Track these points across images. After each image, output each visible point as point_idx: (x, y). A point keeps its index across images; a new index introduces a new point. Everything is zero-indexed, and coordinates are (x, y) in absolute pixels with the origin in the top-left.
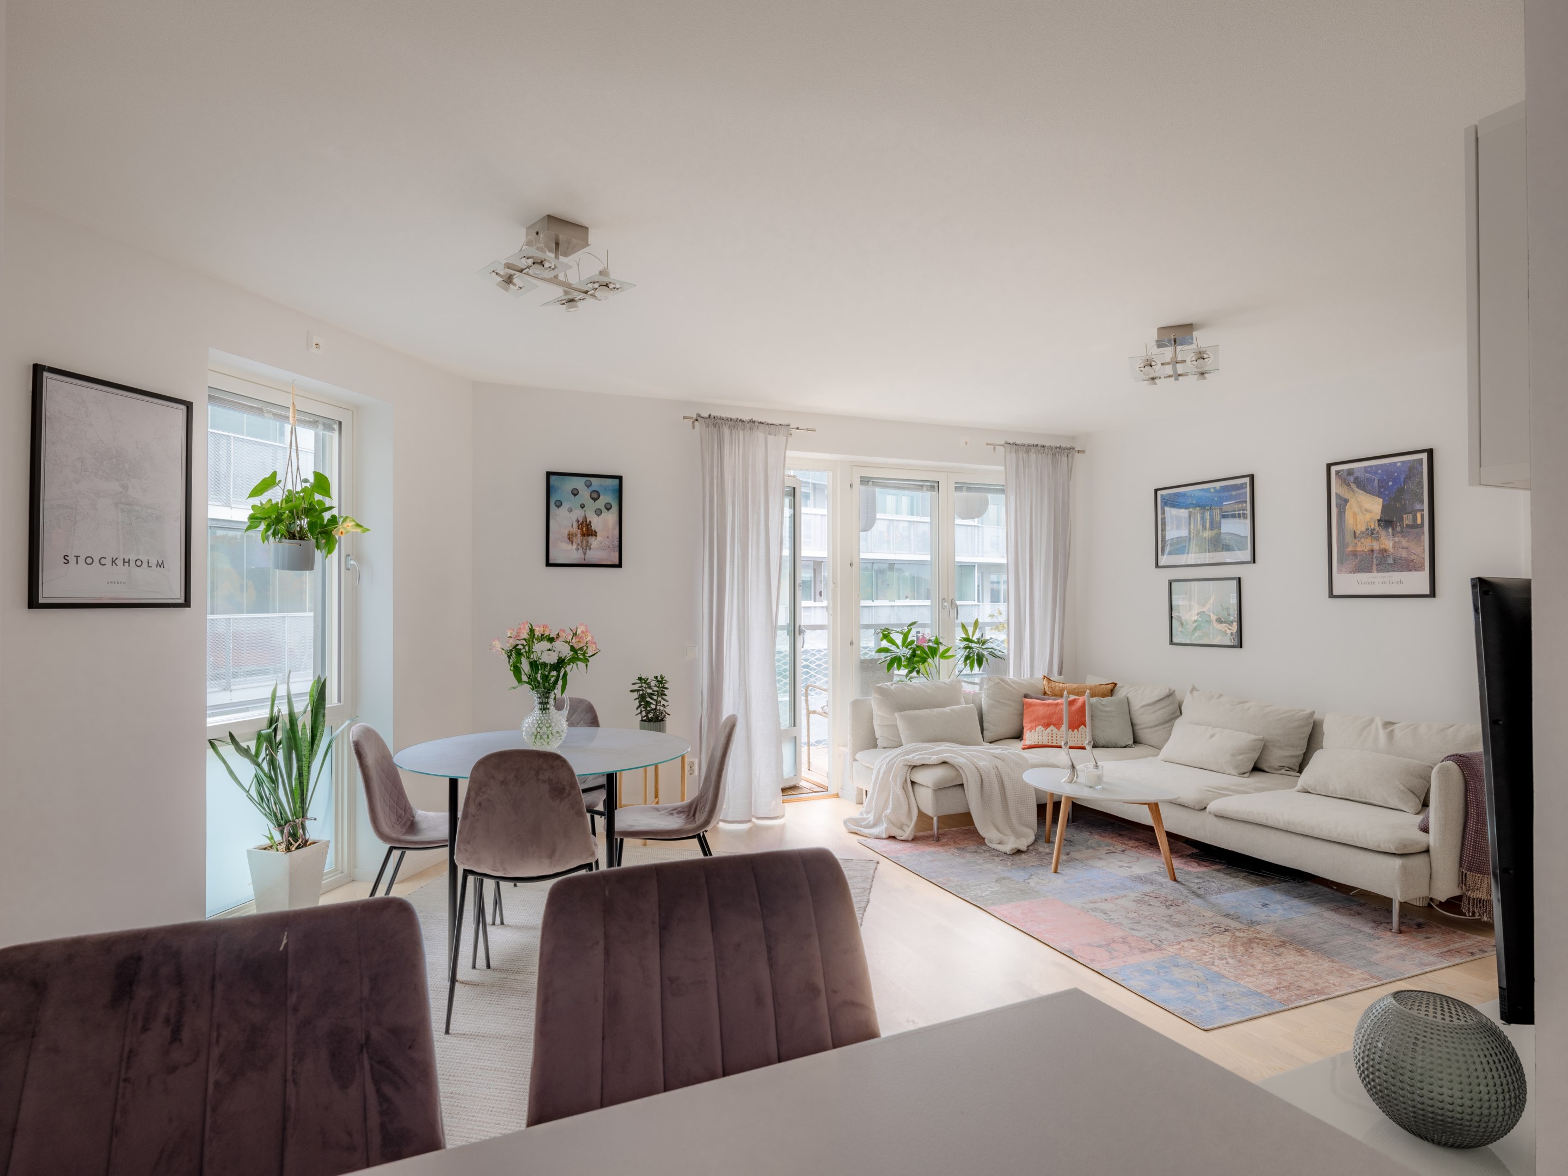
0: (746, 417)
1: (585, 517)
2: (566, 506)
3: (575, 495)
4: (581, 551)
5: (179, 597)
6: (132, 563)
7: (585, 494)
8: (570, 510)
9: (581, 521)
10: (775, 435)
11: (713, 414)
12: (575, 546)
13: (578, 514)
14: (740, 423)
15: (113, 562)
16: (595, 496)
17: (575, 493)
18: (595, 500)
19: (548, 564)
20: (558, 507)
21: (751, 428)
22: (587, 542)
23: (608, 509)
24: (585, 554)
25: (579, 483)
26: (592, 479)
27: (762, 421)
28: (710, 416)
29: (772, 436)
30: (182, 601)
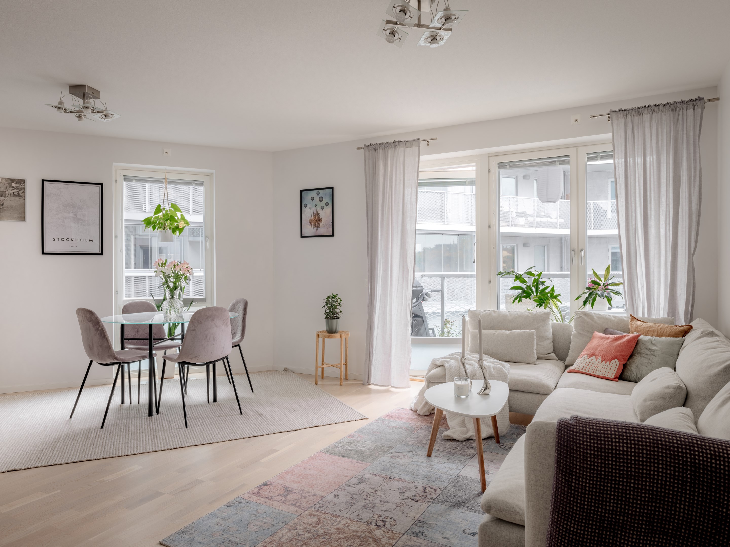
0: (391, 140)
1: (317, 211)
2: (309, 206)
3: (312, 200)
4: (315, 228)
5: (98, 251)
6: (79, 240)
7: (317, 198)
8: (310, 208)
9: (315, 213)
10: (411, 147)
11: (372, 143)
12: (313, 227)
13: (314, 210)
14: (388, 145)
15: (72, 240)
16: (321, 199)
17: (312, 199)
18: (321, 201)
19: (302, 236)
20: (305, 207)
21: (395, 147)
22: (318, 224)
23: (327, 206)
24: (317, 230)
25: (314, 193)
26: (320, 191)
27: (401, 140)
28: (370, 145)
29: (409, 148)
30: (100, 253)
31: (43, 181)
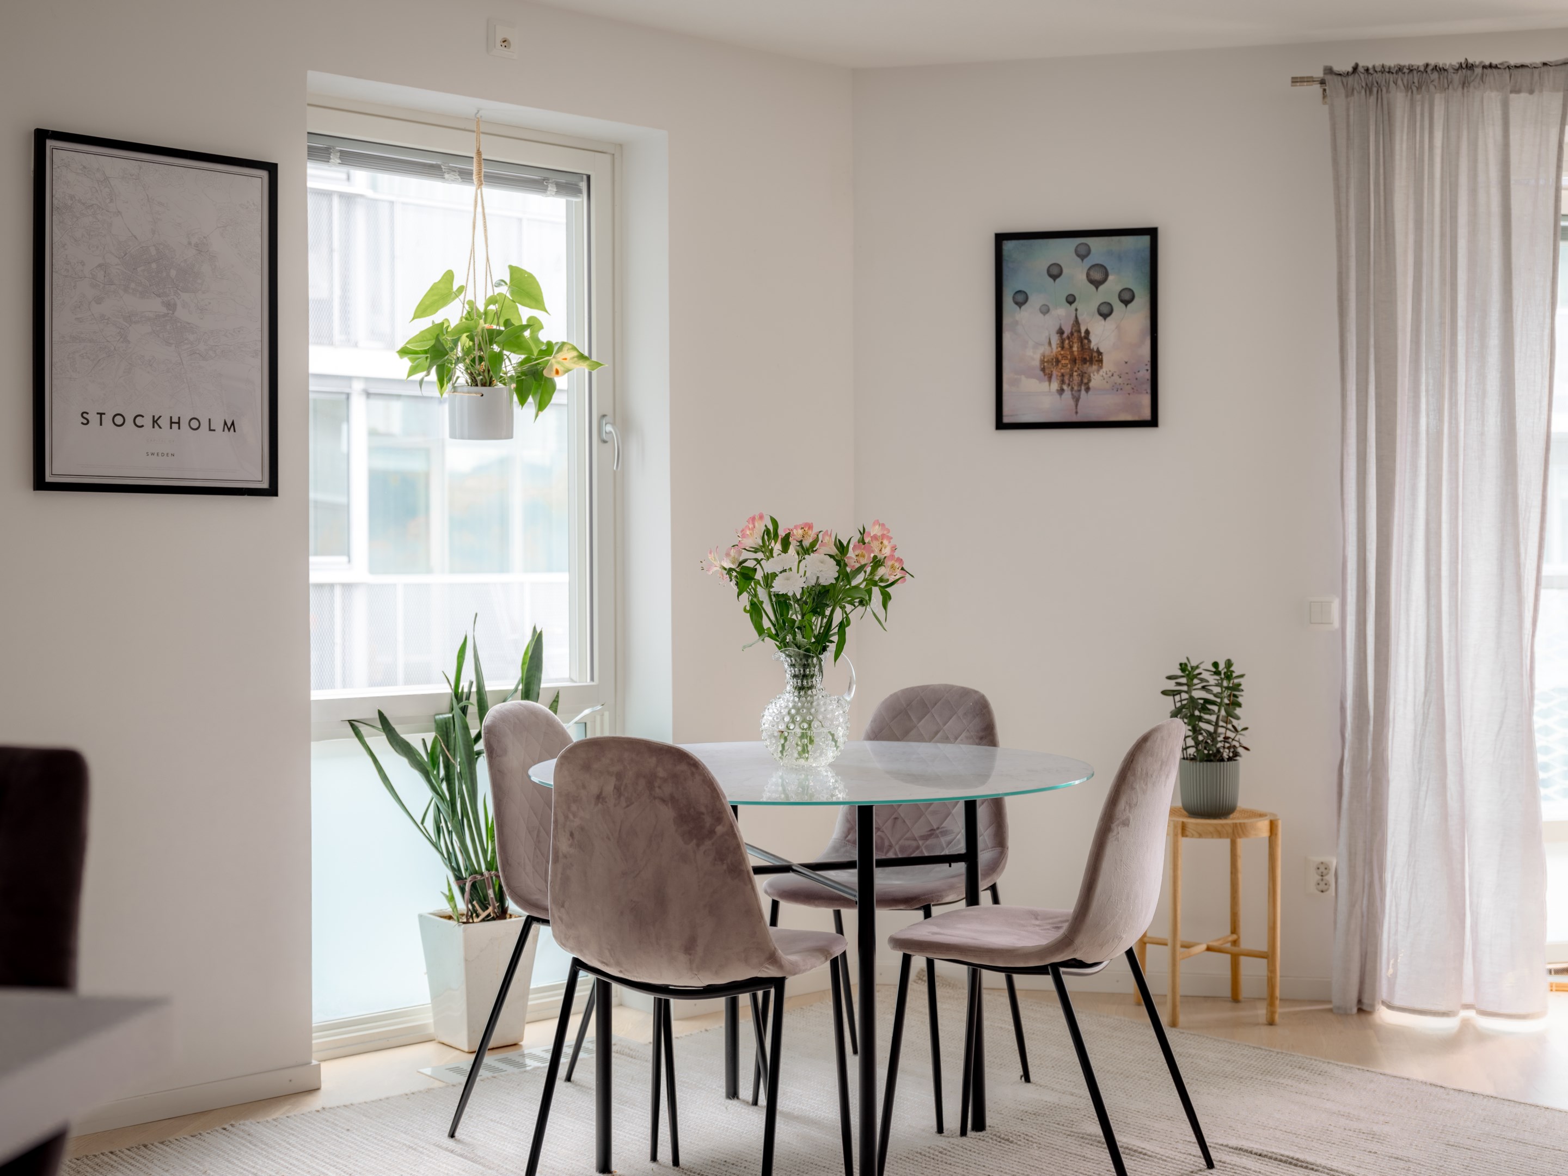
0: (1450, 59)
1: (1077, 322)
2: (1035, 301)
3: (1054, 277)
4: (1068, 394)
5: (258, 477)
6: (184, 423)
7: (1076, 274)
8: (1045, 310)
9: (1067, 331)
10: (1531, 92)
11: (1363, 63)
12: (1055, 385)
13: (1062, 315)
14: (1435, 75)
15: (155, 422)
16: (1097, 276)
17: (1055, 273)
18: (1097, 284)
19: (1001, 425)
20: (1020, 304)
21: (1464, 84)
22: (1082, 375)
23: (1126, 302)
24: (1077, 400)
25: (1063, 251)
26: (1092, 242)
27: (1494, 62)
28: (1355, 69)
29: (1523, 95)
30: (265, 485)
31: (42, 137)
